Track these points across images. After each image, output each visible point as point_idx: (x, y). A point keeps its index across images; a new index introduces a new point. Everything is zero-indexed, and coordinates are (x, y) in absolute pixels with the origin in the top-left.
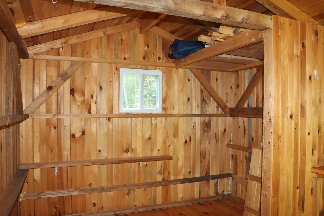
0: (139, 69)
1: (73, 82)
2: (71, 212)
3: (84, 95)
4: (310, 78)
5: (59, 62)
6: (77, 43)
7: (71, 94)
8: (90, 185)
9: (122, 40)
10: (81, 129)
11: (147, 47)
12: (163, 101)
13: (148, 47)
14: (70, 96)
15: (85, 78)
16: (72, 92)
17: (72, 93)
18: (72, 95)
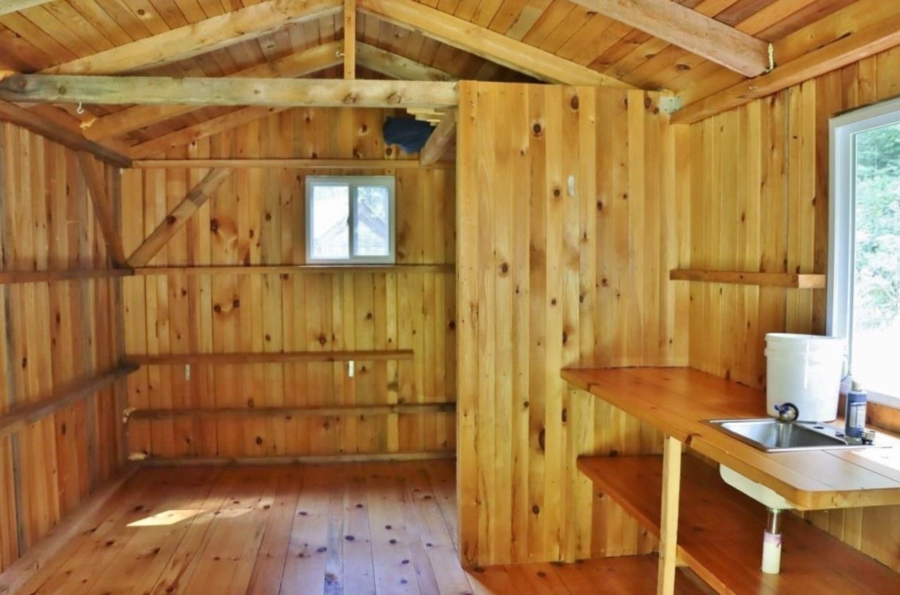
0: (346, 175)
1: (214, 206)
2: (215, 450)
3: (235, 231)
4: (557, 193)
5: (188, 171)
6: (220, 134)
7: (211, 229)
8: (250, 402)
9: (308, 120)
10: (231, 297)
11: (361, 130)
12: (399, 239)
13: (365, 129)
14: (211, 234)
15: (238, 199)
16: (214, 225)
17: (214, 228)
18: (213, 232)
